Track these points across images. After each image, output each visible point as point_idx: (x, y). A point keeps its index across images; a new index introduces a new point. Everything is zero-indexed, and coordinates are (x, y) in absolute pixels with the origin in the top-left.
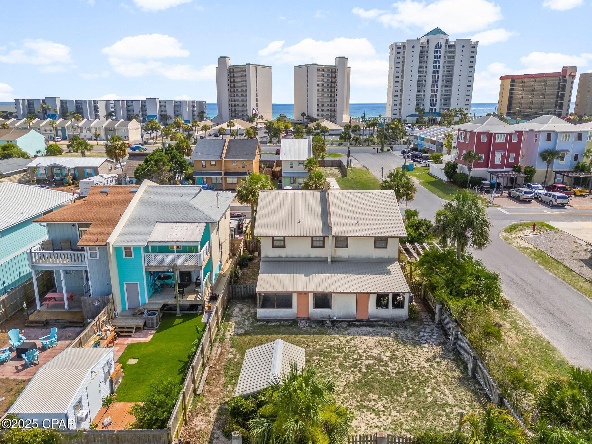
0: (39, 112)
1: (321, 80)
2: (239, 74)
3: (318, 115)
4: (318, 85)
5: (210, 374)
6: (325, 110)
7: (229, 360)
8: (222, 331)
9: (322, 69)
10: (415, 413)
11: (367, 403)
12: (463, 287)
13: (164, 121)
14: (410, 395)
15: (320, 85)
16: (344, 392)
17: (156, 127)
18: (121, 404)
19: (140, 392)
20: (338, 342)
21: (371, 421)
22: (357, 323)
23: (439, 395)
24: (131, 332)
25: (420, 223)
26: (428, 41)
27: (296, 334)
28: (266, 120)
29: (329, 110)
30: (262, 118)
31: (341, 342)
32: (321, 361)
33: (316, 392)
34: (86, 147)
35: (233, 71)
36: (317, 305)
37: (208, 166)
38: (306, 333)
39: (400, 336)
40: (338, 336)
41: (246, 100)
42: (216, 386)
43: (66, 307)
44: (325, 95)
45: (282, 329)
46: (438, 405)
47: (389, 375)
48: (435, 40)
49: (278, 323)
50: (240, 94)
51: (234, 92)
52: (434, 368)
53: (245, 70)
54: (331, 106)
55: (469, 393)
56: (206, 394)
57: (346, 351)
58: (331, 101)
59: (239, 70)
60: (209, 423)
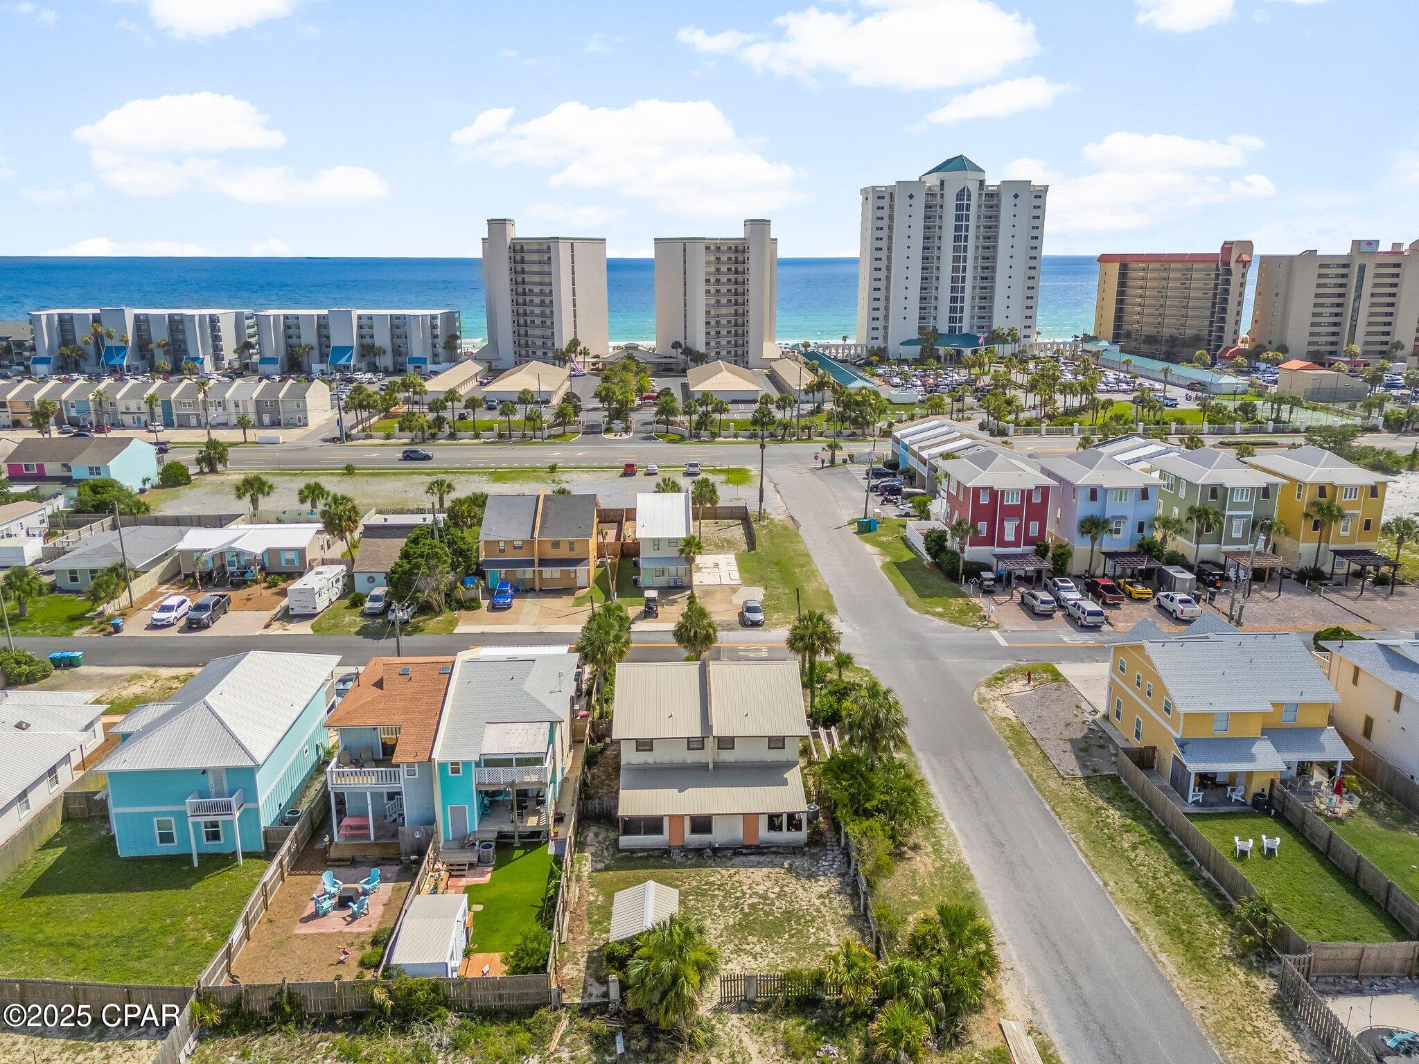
0: (87, 343)
1: (712, 269)
2: (535, 257)
3: (708, 344)
4: (708, 281)
5: (572, 919)
6: (723, 332)
7: (591, 903)
8: (576, 866)
9: (714, 247)
10: (793, 954)
11: (745, 946)
12: (868, 805)
13: (367, 358)
14: (791, 936)
15: (713, 280)
16: (722, 936)
17: (368, 403)
18: (481, 955)
19: (498, 942)
20: (719, 877)
21: (747, 964)
22: (744, 851)
23: (822, 935)
24: (464, 870)
25: (845, 688)
26: (942, 183)
27: (669, 868)
28: (594, 357)
29: (733, 332)
30: (585, 353)
31: (723, 876)
32: (699, 901)
33: (688, 934)
34: (261, 490)
35: (522, 250)
36: (694, 830)
37: (509, 550)
38: (682, 866)
39: (794, 866)
40: (719, 869)
41: (552, 312)
42: (581, 933)
43: (372, 838)
44: (724, 301)
45: (652, 861)
46: (819, 946)
47: (773, 915)
48: (955, 181)
49: (645, 854)
50: (537, 300)
51: (524, 293)
52: (825, 906)
53: (549, 248)
54: (736, 325)
55: (855, 932)
56: (571, 942)
57: (728, 888)
58: (736, 314)
59: (535, 247)
60: (580, 971)
